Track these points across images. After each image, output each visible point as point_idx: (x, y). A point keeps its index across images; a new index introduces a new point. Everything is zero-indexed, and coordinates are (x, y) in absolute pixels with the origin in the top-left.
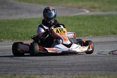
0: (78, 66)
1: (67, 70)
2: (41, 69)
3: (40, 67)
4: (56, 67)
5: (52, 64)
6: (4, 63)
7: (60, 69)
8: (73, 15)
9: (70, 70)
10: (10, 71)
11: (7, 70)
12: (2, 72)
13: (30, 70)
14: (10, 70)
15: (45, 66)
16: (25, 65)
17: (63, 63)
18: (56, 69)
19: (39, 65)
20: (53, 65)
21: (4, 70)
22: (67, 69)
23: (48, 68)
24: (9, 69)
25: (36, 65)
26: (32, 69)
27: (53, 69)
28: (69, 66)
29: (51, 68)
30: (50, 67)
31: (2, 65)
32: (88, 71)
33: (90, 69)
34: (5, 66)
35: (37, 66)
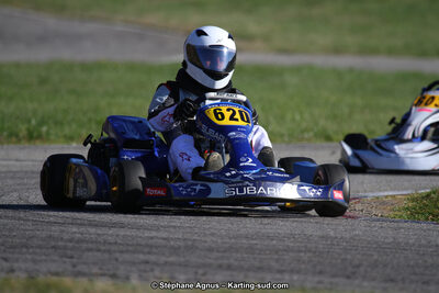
0: (211, 250)
1: (172, 264)
2: (69, 252)
3: (65, 248)
4: (127, 251)
5: (111, 240)
7: (142, 257)
9: (180, 265)
13: (28, 257)
15: (84, 245)
16: (7, 236)
17: (152, 238)
18: (127, 256)
19: (62, 239)
20: (116, 243)
23: (99, 250)
25: (50, 237)
26: (38, 250)
28: (175, 250)
29: (109, 251)
30: (103, 248)
32: (248, 270)
33: (257, 264)
35: (53, 243)
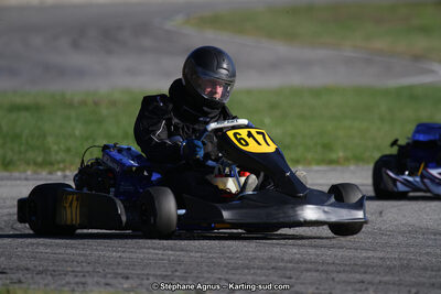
0: (425, 269)
1: (386, 283)
2: (288, 273)
3: (285, 268)
4: (344, 271)
5: (330, 260)
6: (154, 249)
7: (358, 276)
8: (394, 83)
9: (394, 284)
10: (178, 276)
11: (169, 273)
12: (151, 278)
13: (250, 278)
14: (177, 274)
16: (231, 258)
17: (369, 258)
18: (343, 276)
19: (283, 260)
20: (333, 263)
21: (159, 273)
22: (386, 278)
23: (316, 271)
24: (176, 271)
25: (271, 258)
26: (259, 271)
27: (334, 275)
28: (390, 269)
29: (327, 272)
30: (320, 268)
31: (150, 256)
34: (160, 259)
35: (273, 264)
